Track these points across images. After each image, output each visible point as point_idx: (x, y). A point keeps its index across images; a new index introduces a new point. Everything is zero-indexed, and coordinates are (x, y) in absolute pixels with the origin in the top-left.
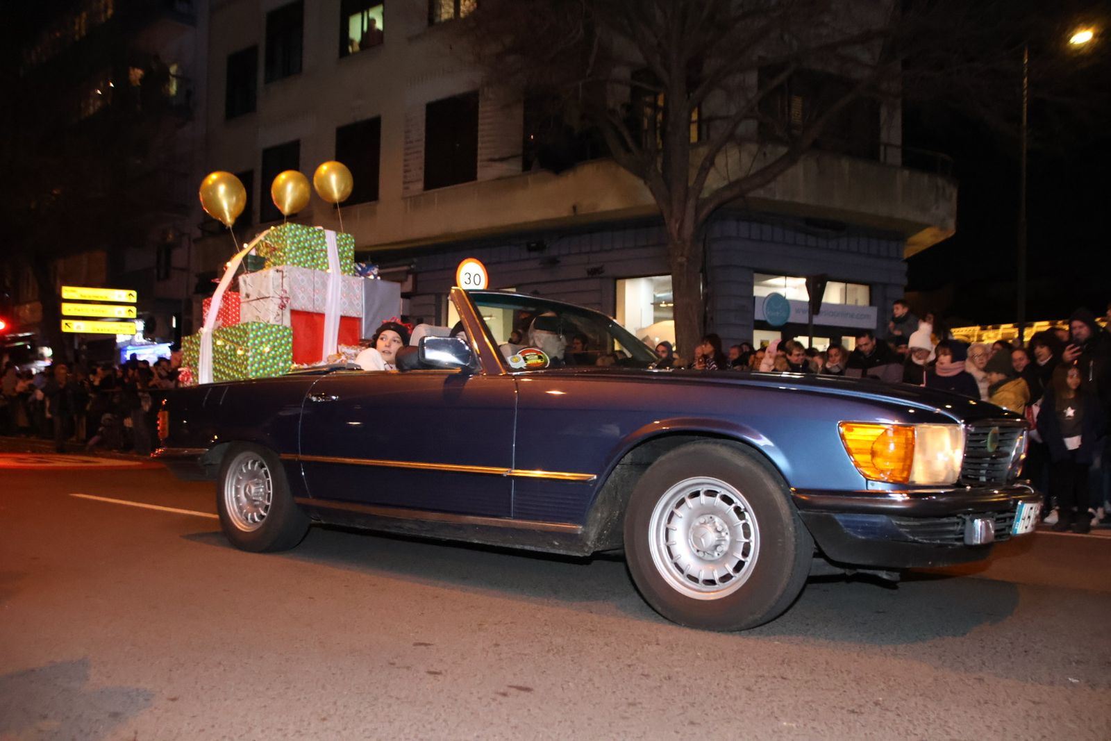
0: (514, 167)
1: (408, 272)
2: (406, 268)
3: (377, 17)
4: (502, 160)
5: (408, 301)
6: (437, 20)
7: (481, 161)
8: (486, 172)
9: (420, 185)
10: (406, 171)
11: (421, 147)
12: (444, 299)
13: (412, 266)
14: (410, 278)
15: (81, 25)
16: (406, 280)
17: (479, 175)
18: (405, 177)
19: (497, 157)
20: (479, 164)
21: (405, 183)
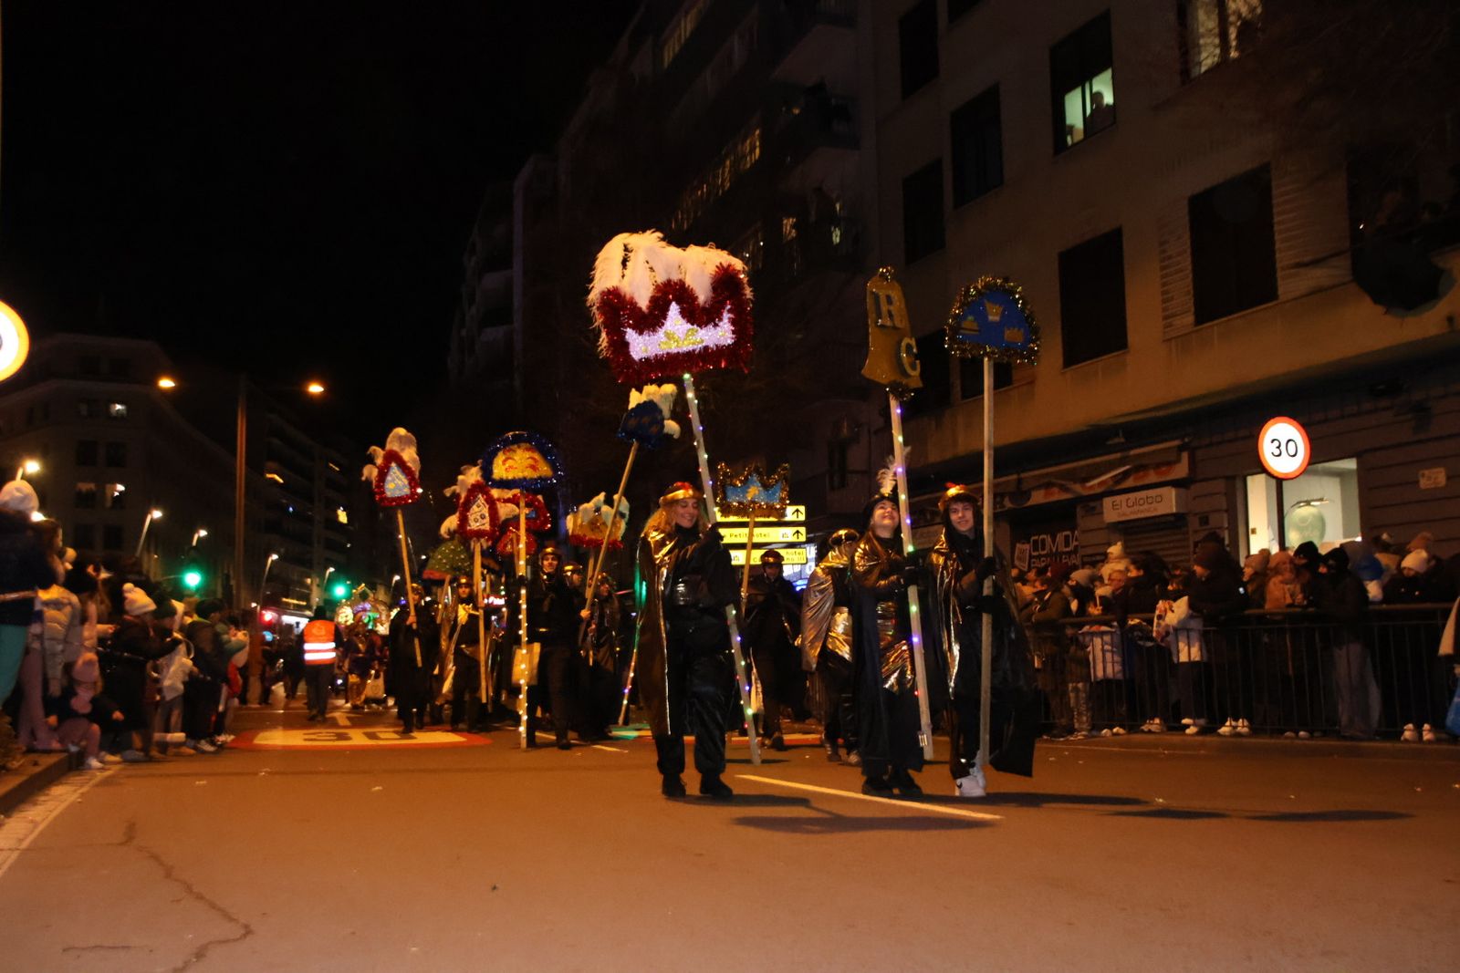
0: (1338, 270)
1: (1181, 449)
2: (1176, 443)
3: (1103, 86)
4: (1315, 263)
5: (1182, 490)
6: (1195, 72)
7: (1283, 269)
8: (1290, 286)
9: (1190, 319)
10: (1164, 301)
11: (1186, 262)
12: (1239, 484)
13: (1186, 440)
14: (1185, 456)
15: (724, 177)
16: (1178, 460)
17: (1281, 291)
18: (1164, 310)
19: (1307, 259)
20: (1279, 274)
21: (1165, 318)
